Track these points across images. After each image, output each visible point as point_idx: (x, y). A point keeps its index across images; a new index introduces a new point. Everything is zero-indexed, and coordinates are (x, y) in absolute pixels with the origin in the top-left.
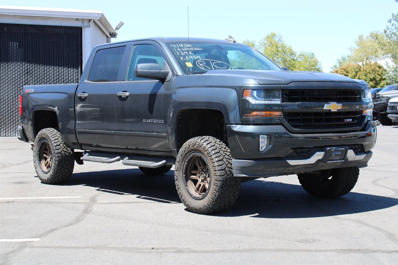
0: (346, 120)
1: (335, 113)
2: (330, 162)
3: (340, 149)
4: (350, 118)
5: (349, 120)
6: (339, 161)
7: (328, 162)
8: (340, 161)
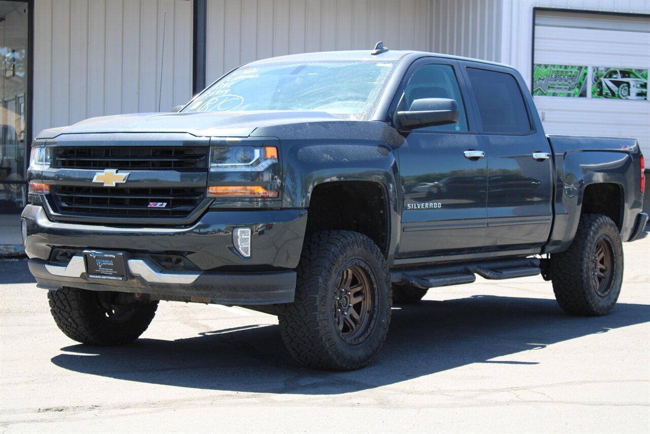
0: (152, 205)
1: (111, 188)
2: (94, 277)
3: (105, 256)
4: (162, 201)
5: (158, 205)
6: (112, 278)
7: (91, 276)
8: (115, 278)
